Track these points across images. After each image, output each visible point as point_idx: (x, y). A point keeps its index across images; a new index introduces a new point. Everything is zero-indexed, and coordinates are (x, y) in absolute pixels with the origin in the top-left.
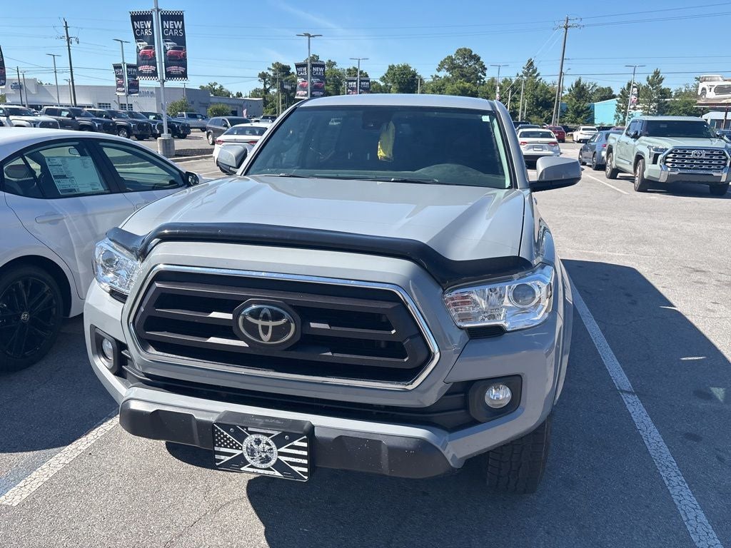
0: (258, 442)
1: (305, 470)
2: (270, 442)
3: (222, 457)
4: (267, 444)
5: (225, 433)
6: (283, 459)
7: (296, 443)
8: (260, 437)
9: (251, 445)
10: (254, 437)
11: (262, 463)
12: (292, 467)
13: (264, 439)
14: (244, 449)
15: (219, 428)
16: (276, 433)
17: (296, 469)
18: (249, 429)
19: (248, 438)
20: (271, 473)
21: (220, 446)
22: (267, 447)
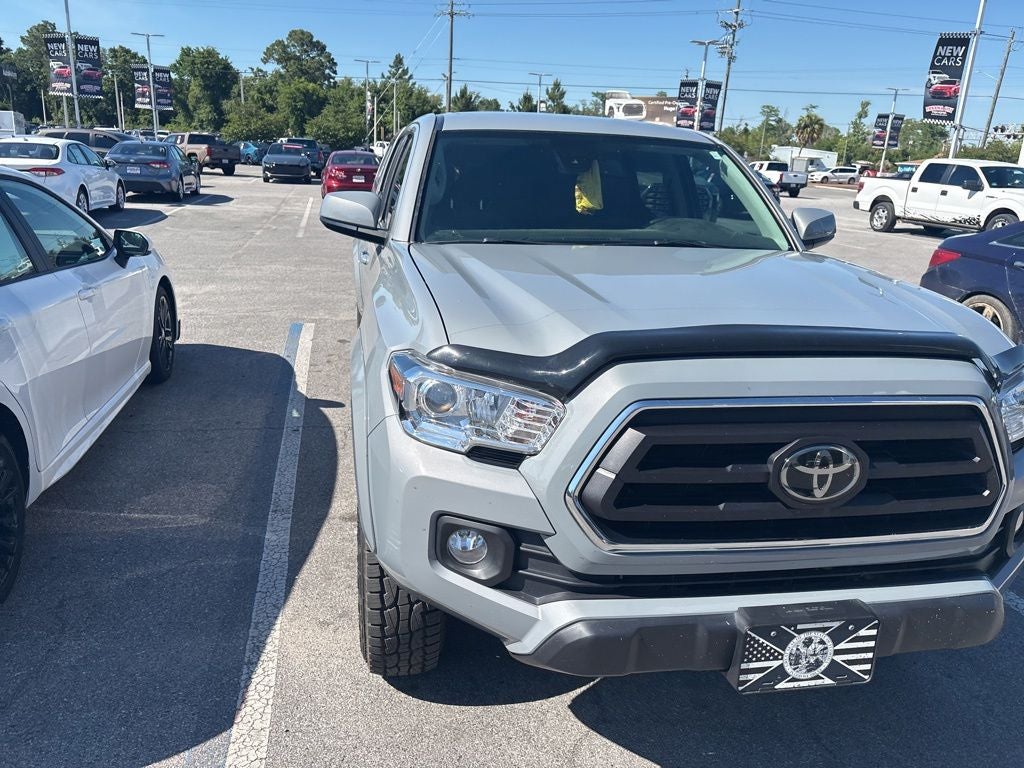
0: (808, 643)
1: (868, 667)
2: (826, 639)
3: (750, 677)
4: (822, 642)
5: (762, 640)
6: (839, 658)
7: (863, 632)
8: (813, 634)
9: (798, 649)
10: (803, 636)
11: (809, 671)
12: (850, 667)
13: (817, 636)
14: (786, 658)
15: (753, 635)
16: (836, 624)
17: (855, 668)
18: (799, 627)
19: (795, 640)
20: (819, 682)
21: (750, 661)
22: (821, 647)
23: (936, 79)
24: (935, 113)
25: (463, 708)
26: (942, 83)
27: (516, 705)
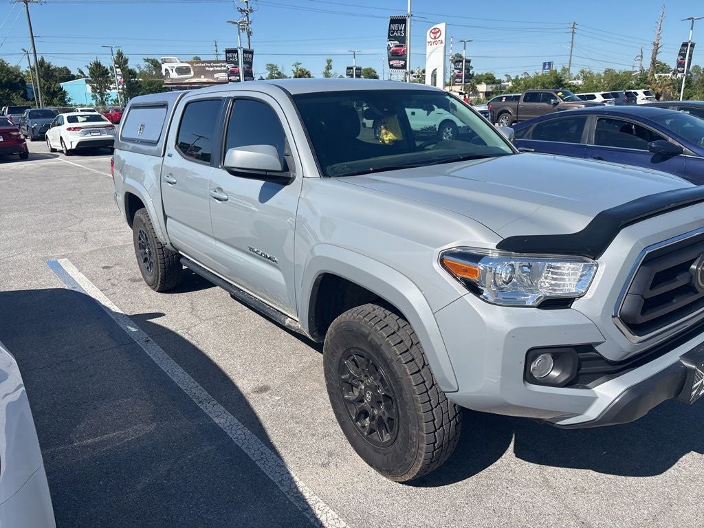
3: (694, 392)
5: (698, 370)
21: (695, 384)
23: (393, 44)
24: (395, 65)
25: (464, 481)
26: (396, 47)
27: (490, 467)
